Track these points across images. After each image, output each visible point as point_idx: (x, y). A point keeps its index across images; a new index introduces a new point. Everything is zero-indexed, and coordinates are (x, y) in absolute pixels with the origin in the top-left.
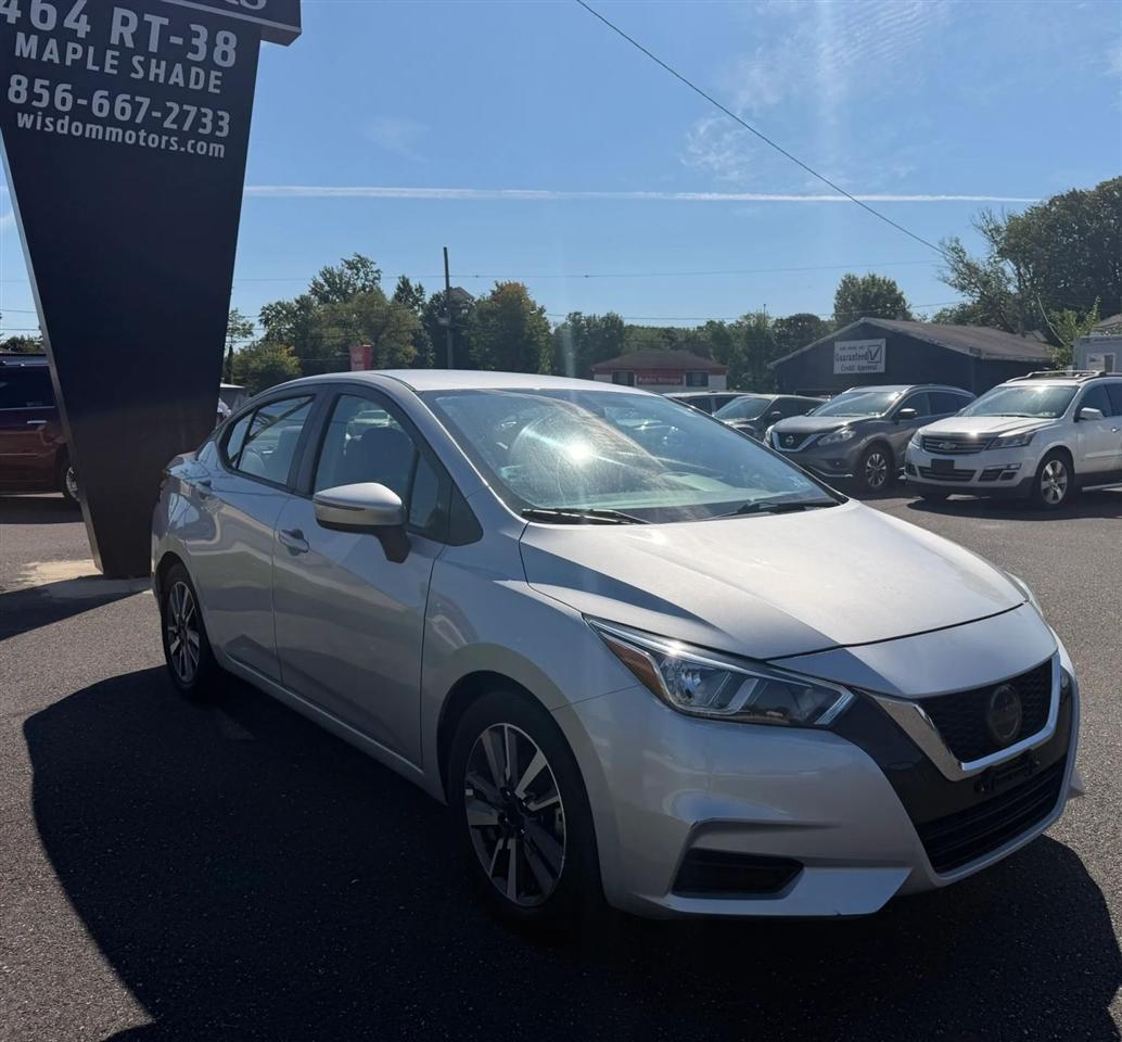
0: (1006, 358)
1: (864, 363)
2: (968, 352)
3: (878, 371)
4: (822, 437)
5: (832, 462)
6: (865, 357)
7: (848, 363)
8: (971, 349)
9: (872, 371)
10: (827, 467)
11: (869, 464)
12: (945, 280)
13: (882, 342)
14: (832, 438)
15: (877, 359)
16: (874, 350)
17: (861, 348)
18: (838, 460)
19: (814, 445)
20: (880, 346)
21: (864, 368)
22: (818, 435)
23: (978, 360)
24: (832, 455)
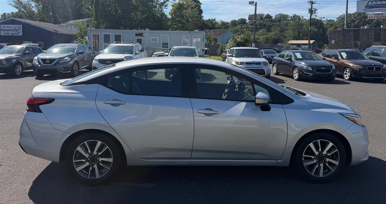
0: (64, 33)
1: (13, 32)
2: (53, 31)
3: (20, 35)
4: (61, 60)
5: (64, 68)
6: (14, 30)
7: (6, 32)
8: (54, 30)
9: (17, 35)
10: (63, 69)
11: (74, 68)
12: (11, 5)
13: (21, 26)
14: (63, 60)
15: (19, 31)
16: (17, 28)
17: (12, 27)
18: (66, 67)
19: (58, 62)
20: (20, 27)
21: (14, 34)
22: (59, 60)
23: (56, 33)
24: (64, 66)
